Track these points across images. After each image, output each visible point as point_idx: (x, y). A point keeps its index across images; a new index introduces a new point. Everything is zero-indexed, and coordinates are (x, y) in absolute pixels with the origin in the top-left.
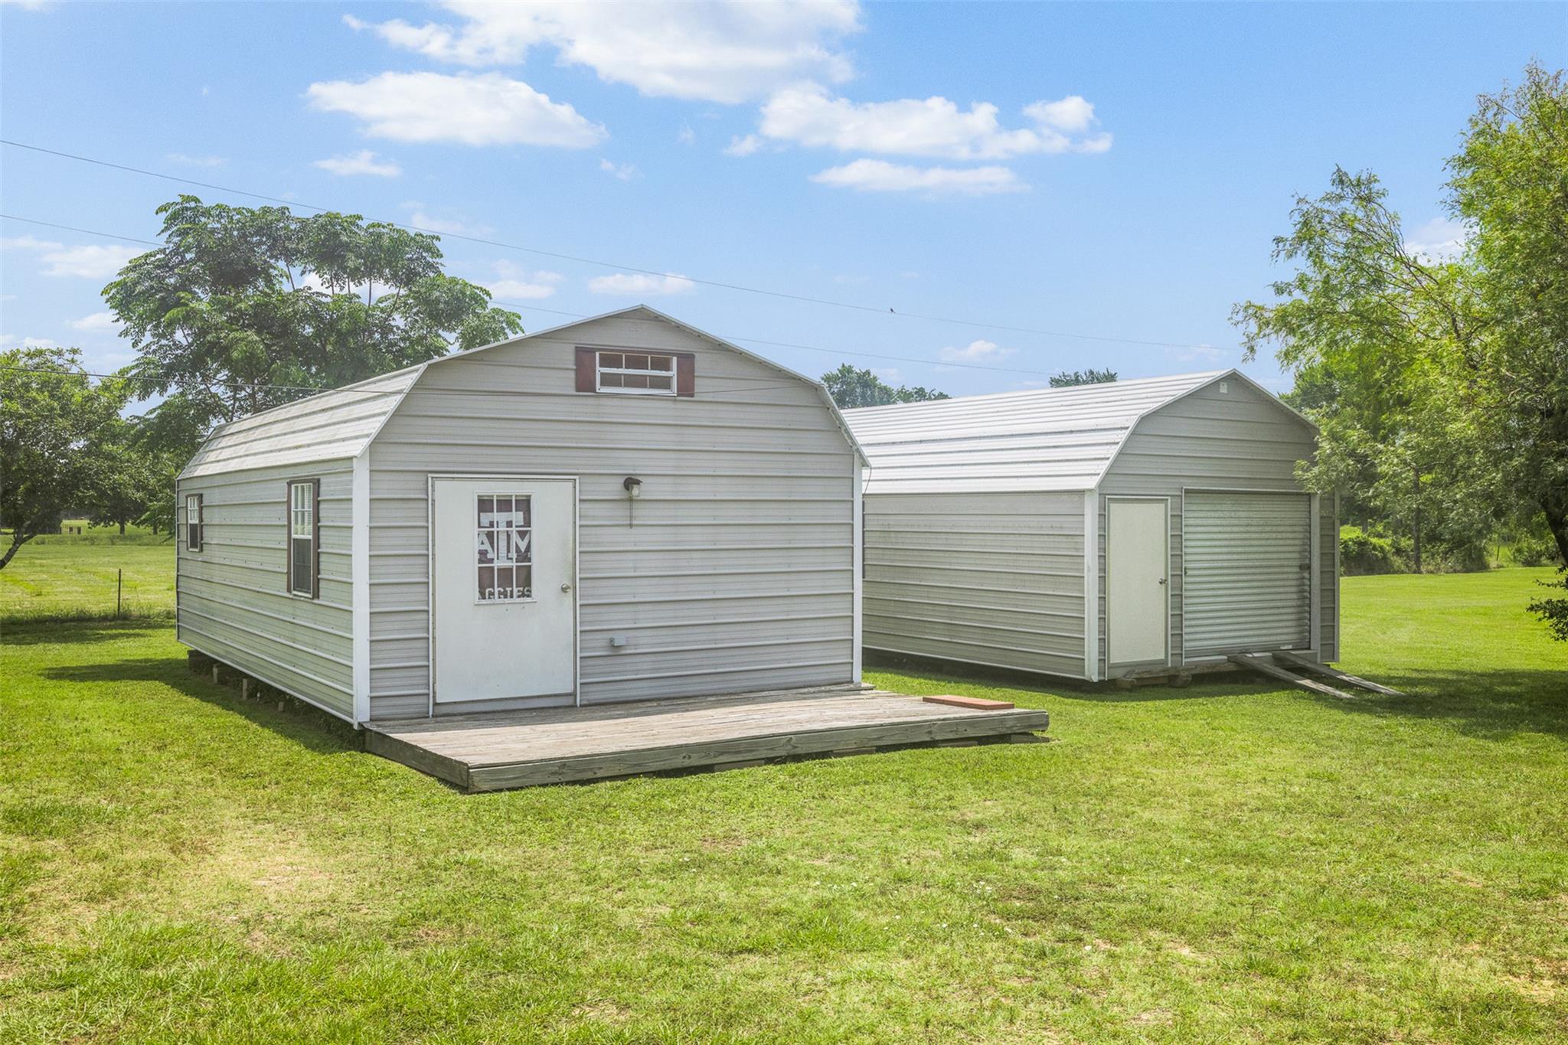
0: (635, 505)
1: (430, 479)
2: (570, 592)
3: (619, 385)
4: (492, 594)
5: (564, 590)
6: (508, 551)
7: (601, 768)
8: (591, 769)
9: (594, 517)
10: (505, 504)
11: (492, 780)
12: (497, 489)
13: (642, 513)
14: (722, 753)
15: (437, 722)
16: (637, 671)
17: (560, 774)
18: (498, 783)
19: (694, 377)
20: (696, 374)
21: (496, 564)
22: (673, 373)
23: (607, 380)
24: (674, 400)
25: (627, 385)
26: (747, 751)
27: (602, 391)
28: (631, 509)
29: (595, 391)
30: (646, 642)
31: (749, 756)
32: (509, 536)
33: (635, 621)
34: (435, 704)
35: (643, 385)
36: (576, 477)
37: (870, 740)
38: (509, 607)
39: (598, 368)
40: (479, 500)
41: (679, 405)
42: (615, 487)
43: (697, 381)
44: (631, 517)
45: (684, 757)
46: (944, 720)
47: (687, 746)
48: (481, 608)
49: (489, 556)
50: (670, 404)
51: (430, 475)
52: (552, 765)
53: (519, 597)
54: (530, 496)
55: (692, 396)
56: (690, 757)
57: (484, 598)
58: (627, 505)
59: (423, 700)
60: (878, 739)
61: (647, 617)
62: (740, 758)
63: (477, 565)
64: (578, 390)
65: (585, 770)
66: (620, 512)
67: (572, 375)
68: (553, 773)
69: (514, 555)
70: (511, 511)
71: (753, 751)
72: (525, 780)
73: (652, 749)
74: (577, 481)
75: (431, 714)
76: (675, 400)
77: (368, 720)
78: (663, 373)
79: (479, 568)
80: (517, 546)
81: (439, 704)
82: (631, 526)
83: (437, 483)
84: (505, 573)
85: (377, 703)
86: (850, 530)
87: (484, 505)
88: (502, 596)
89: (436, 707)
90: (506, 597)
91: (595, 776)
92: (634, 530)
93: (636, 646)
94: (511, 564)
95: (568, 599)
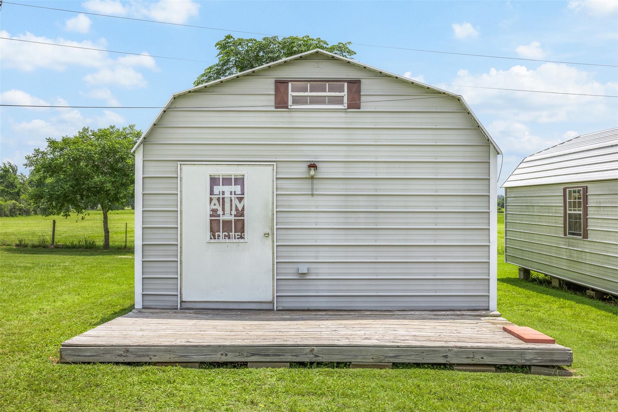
0: (315, 181)
1: (179, 165)
2: (270, 237)
3: (305, 103)
4: (219, 236)
5: (266, 235)
6: (231, 210)
7: (155, 356)
8: (148, 355)
9: (287, 189)
10: (227, 181)
11: (74, 355)
12: (221, 171)
13: (322, 187)
14: (253, 355)
15: (183, 313)
16: (318, 291)
17: (125, 356)
18: (79, 358)
19: (360, 95)
20: (361, 94)
21: (222, 218)
22: (345, 94)
23: (296, 101)
24: (344, 111)
25: (312, 103)
26: (274, 355)
27: (293, 107)
28: (312, 184)
29: (287, 107)
30: (324, 272)
31: (276, 359)
32: (231, 200)
33: (317, 257)
34: (182, 302)
35: (323, 103)
36: (275, 163)
37: (386, 357)
38: (229, 244)
39: (290, 92)
40: (211, 178)
41: (349, 115)
42: (301, 170)
43: (363, 99)
44: (312, 189)
45: (222, 354)
46: (460, 347)
47: (224, 346)
48: (211, 244)
49: (218, 213)
50: (343, 115)
51: (179, 163)
52: (119, 350)
53: (238, 238)
54: (244, 175)
55: (359, 108)
56: (226, 355)
57: (215, 239)
58: (310, 181)
59: (174, 298)
60: (395, 357)
61: (324, 255)
62: (268, 359)
63: (208, 218)
64: (276, 107)
65: (143, 356)
66: (306, 186)
67: (273, 98)
68: (121, 355)
69: (234, 212)
70: (232, 185)
71: (279, 355)
72: (98, 358)
73: (196, 346)
74: (275, 166)
75: (179, 307)
76: (346, 112)
77: (141, 308)
78: (338, 94)
79: (211, 220)
80: (236, 207)
81: (185, 302)
82: (312, 195)
83: (184, 167)
84: (227, 223)
85: (146, 298)
86: (488, 200)
87: (214, 181)
88: (227, 238)
89: (183, 304)
90: (229, 238)
91: (150, 361)
92: (315, 198)
93: (317, 274)
94: (231, 218)
95: (269, 241)
